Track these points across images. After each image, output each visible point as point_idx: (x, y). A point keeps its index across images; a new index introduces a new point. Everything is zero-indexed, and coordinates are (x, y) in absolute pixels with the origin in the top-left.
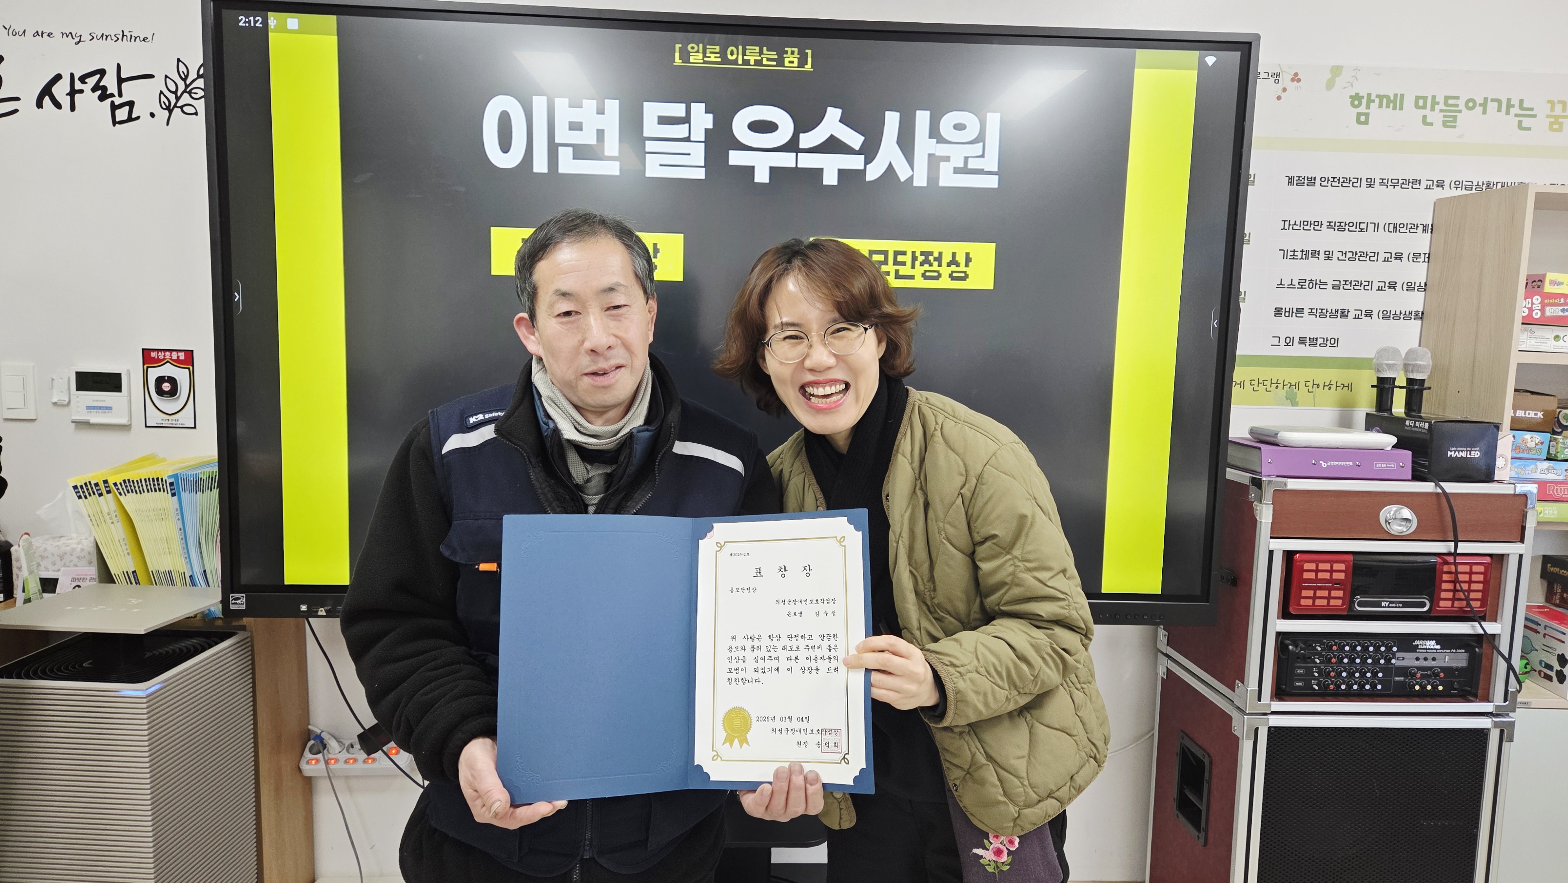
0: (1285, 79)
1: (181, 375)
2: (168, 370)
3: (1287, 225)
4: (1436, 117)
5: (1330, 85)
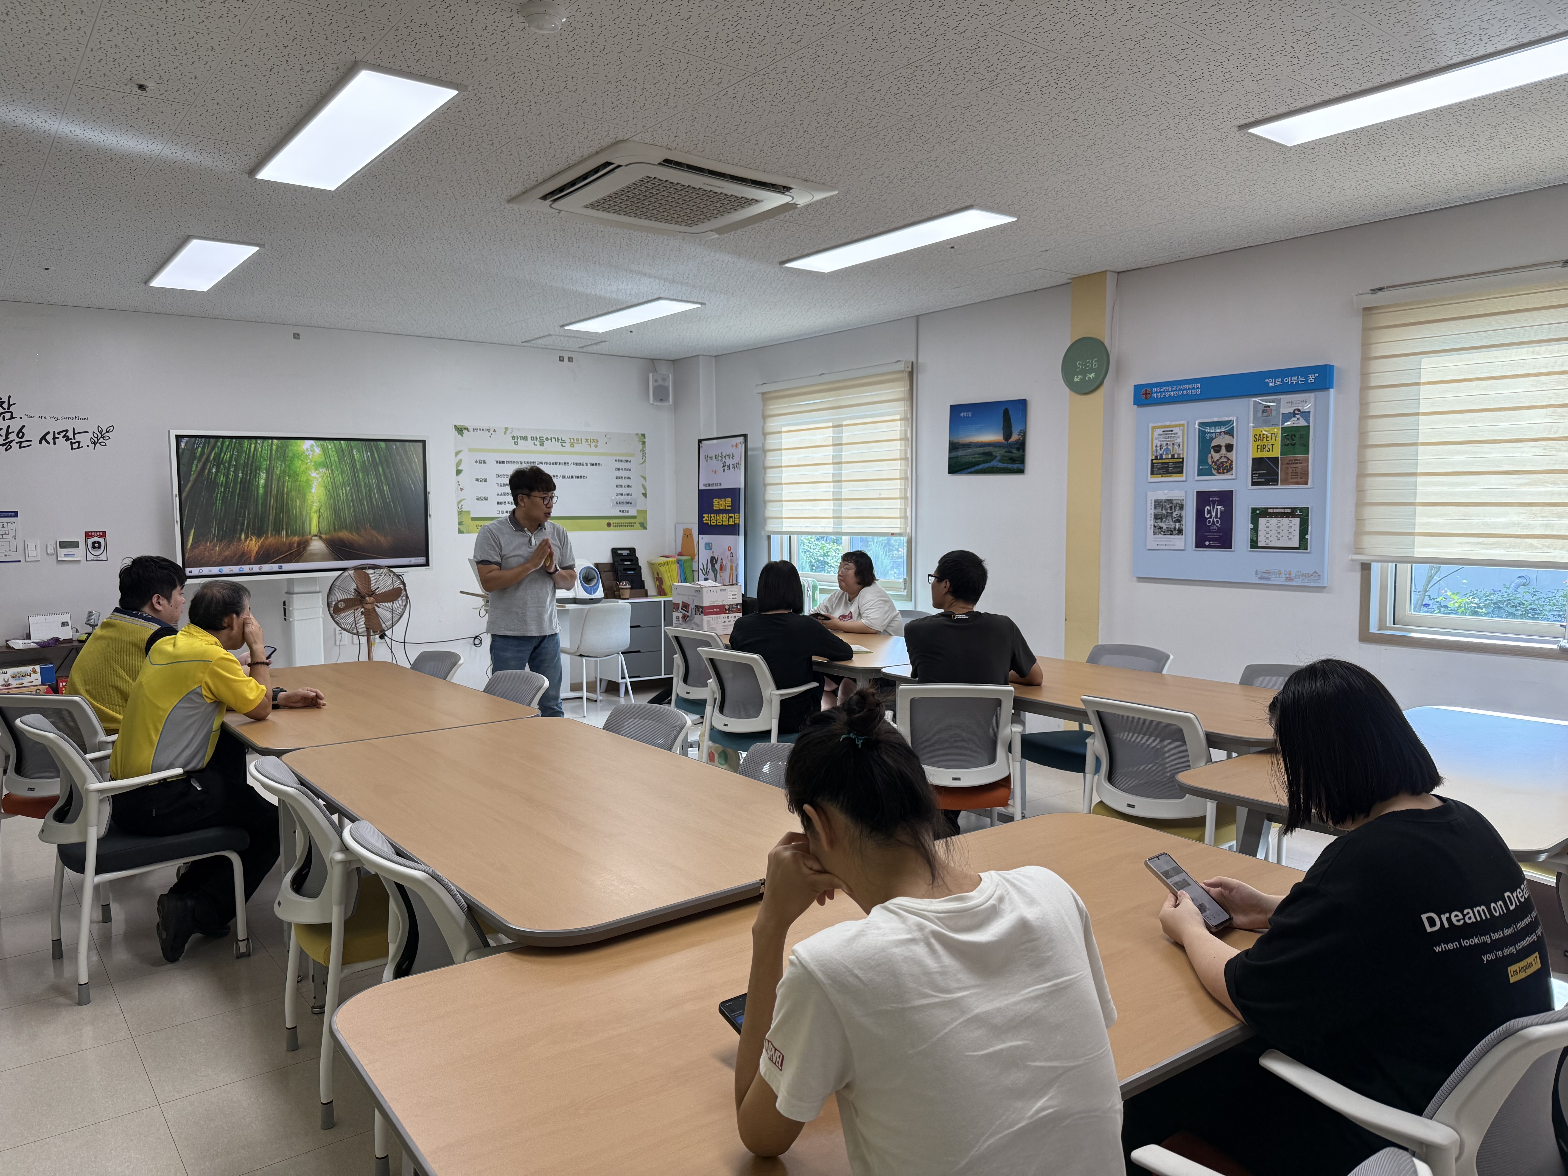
0: (492, 431)
1: (102, 541)
2: (96, 539)
3: (498, 476)
4: (538, 443)
5: (505, 433)
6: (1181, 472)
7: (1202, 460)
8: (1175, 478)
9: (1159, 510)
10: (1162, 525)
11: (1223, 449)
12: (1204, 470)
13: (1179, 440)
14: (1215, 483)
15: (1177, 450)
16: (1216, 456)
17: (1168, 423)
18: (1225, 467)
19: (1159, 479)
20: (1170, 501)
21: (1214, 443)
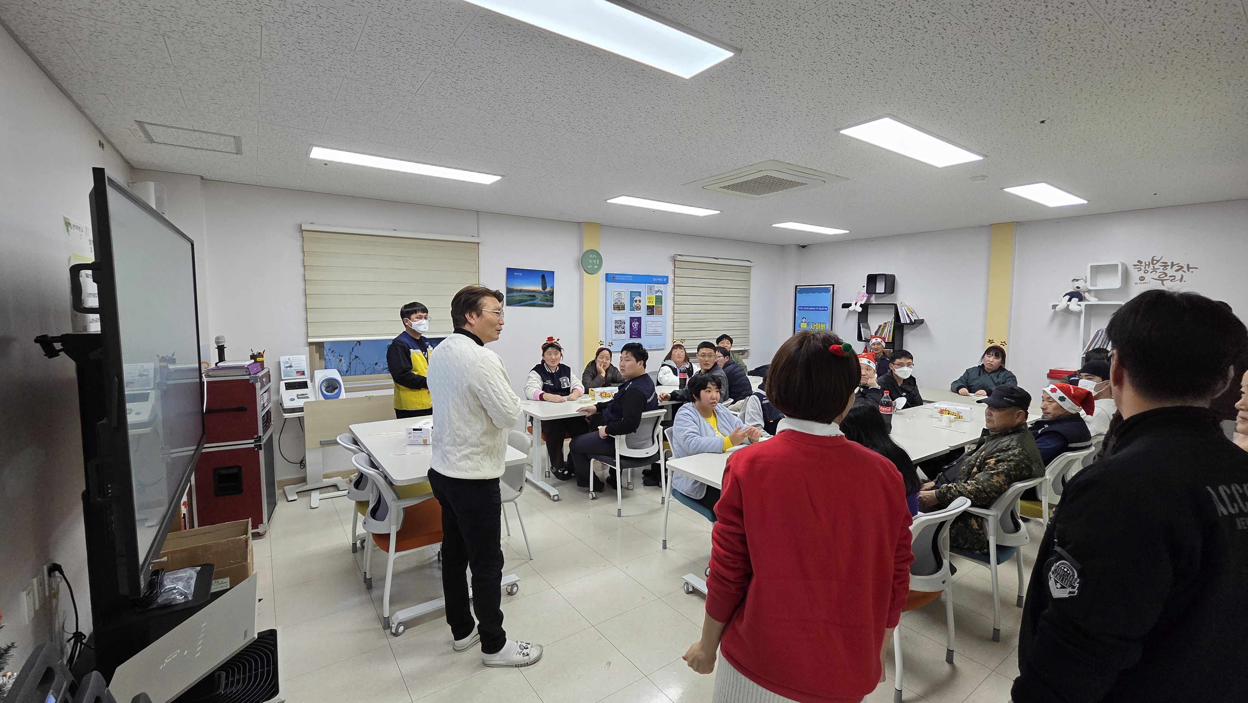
6: (624, 309)
7: (631, 306)
8: (622, 311)
9: (616, 324)
10: (617, 330)
11: (638, 301)
12: (632, 309)
13: (623, 297)
14: (636, 314)
15: (623, 301)
16: (636, 304)
17: (619, 290)
18: (638, 308)
19: (616, 311)
20: (620, 321)
21: (635, 299)
